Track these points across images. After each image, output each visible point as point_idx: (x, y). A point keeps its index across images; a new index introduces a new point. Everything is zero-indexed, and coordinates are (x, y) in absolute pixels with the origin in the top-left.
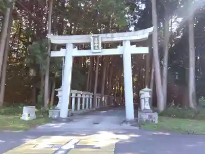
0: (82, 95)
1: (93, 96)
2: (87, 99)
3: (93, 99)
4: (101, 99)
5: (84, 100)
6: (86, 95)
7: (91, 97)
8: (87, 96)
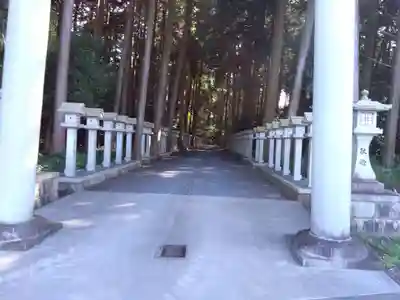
0: (101, 123)
1: (135, 127)
2: (120, 138)
3: (134, 135)
4: (154, 138)
5: (108, 138)
6: (115, 122)
7: (130, 129)
8: (119, 127)
